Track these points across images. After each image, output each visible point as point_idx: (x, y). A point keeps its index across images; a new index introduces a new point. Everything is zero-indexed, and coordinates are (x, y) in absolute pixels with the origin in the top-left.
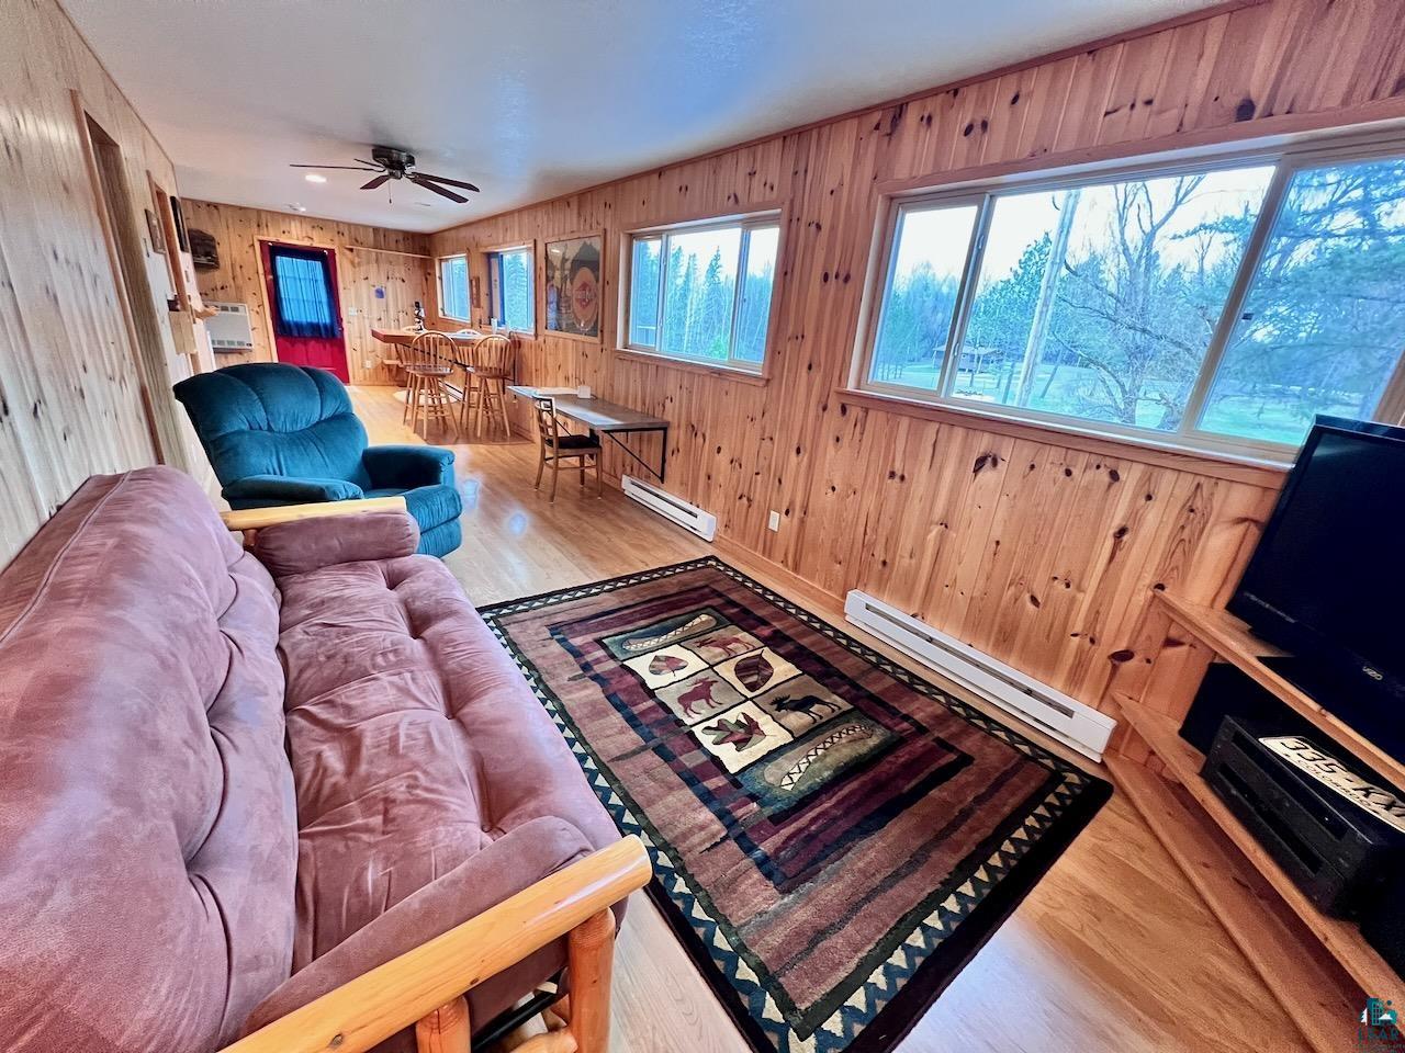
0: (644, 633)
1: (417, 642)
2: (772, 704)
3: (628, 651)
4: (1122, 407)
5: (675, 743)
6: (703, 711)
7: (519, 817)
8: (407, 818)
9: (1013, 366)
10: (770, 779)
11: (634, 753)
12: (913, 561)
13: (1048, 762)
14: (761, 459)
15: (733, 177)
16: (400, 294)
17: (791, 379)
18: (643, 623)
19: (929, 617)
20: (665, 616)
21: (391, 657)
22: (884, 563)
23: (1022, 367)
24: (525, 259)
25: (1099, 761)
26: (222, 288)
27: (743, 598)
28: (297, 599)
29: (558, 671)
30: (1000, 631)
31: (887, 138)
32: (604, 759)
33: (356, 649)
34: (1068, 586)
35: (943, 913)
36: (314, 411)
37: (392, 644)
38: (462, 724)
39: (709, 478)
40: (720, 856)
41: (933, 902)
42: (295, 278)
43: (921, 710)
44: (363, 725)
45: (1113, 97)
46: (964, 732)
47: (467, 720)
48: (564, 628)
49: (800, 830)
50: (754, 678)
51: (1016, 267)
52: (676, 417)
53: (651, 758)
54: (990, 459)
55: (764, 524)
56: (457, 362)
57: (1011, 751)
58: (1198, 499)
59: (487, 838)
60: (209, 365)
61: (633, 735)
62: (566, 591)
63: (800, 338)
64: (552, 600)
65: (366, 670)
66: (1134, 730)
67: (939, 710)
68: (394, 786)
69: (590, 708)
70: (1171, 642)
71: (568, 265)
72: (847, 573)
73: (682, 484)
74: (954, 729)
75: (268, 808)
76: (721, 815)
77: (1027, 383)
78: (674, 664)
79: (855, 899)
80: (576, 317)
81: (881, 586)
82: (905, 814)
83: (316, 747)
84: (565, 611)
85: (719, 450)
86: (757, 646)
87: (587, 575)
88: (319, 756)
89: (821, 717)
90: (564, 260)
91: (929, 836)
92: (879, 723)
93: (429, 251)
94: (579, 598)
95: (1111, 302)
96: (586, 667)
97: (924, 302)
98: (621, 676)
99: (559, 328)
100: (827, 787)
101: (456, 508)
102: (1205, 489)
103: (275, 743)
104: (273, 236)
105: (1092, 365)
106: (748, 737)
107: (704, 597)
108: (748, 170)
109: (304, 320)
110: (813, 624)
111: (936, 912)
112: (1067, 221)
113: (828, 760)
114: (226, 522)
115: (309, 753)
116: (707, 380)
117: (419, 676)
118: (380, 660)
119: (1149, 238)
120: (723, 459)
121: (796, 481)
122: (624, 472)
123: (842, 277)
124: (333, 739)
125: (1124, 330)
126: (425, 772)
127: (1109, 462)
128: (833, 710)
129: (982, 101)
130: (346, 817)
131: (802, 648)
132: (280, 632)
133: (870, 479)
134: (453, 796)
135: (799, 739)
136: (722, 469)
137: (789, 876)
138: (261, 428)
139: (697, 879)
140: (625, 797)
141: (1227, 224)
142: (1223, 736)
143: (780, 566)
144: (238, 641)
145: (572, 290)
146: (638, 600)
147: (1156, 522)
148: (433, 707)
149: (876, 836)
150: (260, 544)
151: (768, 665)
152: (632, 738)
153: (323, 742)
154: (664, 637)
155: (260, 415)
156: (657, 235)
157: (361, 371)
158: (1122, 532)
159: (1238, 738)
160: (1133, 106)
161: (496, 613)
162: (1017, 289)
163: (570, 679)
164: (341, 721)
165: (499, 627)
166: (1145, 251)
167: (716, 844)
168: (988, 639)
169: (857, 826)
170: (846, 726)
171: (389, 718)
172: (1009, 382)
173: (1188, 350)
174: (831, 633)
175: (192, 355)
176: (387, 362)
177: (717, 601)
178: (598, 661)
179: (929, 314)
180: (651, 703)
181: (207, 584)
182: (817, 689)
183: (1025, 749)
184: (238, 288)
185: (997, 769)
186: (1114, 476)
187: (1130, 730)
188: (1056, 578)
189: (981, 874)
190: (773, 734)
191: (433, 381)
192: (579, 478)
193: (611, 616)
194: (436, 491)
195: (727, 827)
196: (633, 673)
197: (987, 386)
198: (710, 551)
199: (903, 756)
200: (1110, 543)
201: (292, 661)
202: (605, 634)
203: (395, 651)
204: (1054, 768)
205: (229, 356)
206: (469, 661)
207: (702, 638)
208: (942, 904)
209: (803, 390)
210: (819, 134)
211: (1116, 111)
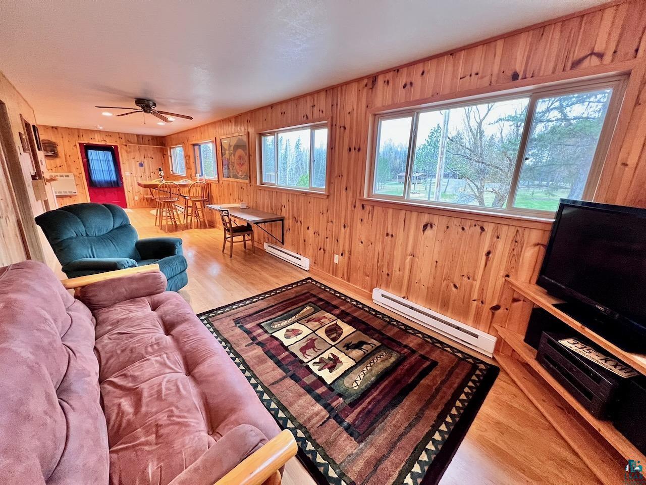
0: (280, 319)
1: (168, 338)
2: (344, 347)
3: (274, 329)
4: (478, 195)
5: (300, 372)
6: (311, 355)
7: (227, 425)
8: (168, 434)
9: (431, 180)
10: (347, 385)
11: (281, 380)
12: (401, 272)
13: (470, 360)
14: (328, 231)
15: (305, 108)
16: (151, 164)
17: (338, 195)
18: (280, 313)
19: (410, 298)
20: (289, 309)
21: (156, 347)
22: (388, 275)
23: (435, 180)
24: (211, 146)
25: (491, 357)
26: (60, 166)
27: (326, 296)
28: (103, 322)
29: (241, 342)
30: (442, 302)
31: (371, 90)
32: (266, 385)
33: (137, 345)
34: (469, 278)
35: (434, 442)
36: (111, 224)
37: (156, 340)
38: (194, 378)
39: (305, 241)
40: (327, 428)
41: (429, 437)
42: (98, 160)
43: (412, 342)
44: (143, 386)
45: (462, 72)
46: (432, 351)
47: (197, 375)
48: (241, 320)
49: (364, 409)
50: (334, 335)
51: (427, 139)
52: (287, 214)
53: (289, 382)
54: (429, 225)
55: (332, 261)
56: (181, 195)
57: (454, 356)
58: (518, 236)
59: (211, 439)
60: (54, 206)
61: (280, 371)
62: (241, 301)
63: (341, 176)
64: (234, 307)
65: (143, 355)
66: (505, 341)
67: (420, 341)
68: (160, 417)
69: (257, 360)
70: (515, 300)
71: (232, 148)
72: (372, 280)
73: (292, 245)
74: (428, 349)
75: (92, 440)
76: (326, 406)
77: (438, 188)
78: (296, 332)
79: (393, 441)
80: (237, 171)
81: (387, 285)
82: (411, 394)
83: (117, 401)
84: (241, 312)
85: (308, 228)
86: (334, 319)
87: (251, 293)
88: (119, 405)
89: (367, 351)
90: (230, 146)
91: (423, 403)
92: (394, 350)
93: (164, 144)
94: (247, 304)
95: (467, 151)
96: (254, 339)
97: (390, 155)
98: (271, 341)
99: (229, 177)
100: (374, 385)
101: (184, 267)
102: (520, 231)
103: (95, 401)
104: (85, 141)
105: (463, 178)
106: (335, 364)
107: (308, 298)
108: (312, 105)
109: (103, 179)
110: (358, 305)
111: (431, 442)
112: (447, 120)
113: (373, 372)
114: (64, 285)
115: (114, 405)
116: (301, 196)
117: (171, 355)
118: (150, 349)
119: (480, 125)
120: (311, 232)
121: (345, 239)
122: (265, 241)
123: (357, 149)
124: (126, 396)
125: (475, 163)
126: (177, 408)
127: (480, 223)
128: (372, 347)
129: (409, 74)
130: (135, 438)
131: (355, 318)
132: (96, 340)
133: (378, 238)
134: (191, 418)
135: (359, 363)
136: (311, 236)
137: (361, 433)
138: (82, 236)
139: (317, 441)
140: (278, 403)
141: (510, 118)
142: (543, 341)
143: (341, 279)
144: (73, 349)
145: (234, 159)
146: (276, 302)
147: (502, 248)
148: (179, 371)
149: (399, 407)
150: (83, 295)
151: (340, 328)
152: (279, 373)
153: (121, 398)
154: (290, 319)
155: (82, 229)
156: (272, 134)
157: (133, 202)
158: (489, 253)
159: (550, 341)
160: (471, 75)
161: (207, 316)
162: (429, 148)
163: (246, 346)
164: (130, 385)
165: (209, 323)
166: (479, 130)
167: (325, 422)
168: (438, 304)
169: (390, 403)
170: (380, 353)
171: (156, 380)
172: (430, 187)
173: (501, 170)
174: (367, 309)
175: (44, 201)
176: (146, 196)
177: (313, 299)
178: (259, 335)
179: (393, 159)
180: (287, 353)
181: (55, 321)
182: (364, 338)
183: (459, 355)
184: (69, 166)
185: (449, 366)
186: (482, 229)
187: (503, 341)
188: (463, 276)
189: (449, 419)
190: (346, 362)
191: (169, 205)
192: (243, 245)
193: (264, 312)
194: (174, 259)
195: (329, 412)
196: (277, 339)
197: (421, 189)
198: (308, 275)
199: (406, 365)
200: (484, 258)
201: (102, 354)
202: (262, 321)
203: (158, 344)
204: (473, 362)
205: (64, 199)
206: (196, 345)
207: (308, 318)
208: (433, 437)
209: (344, 199)
210: (341, 88)
211: (464, 77)
